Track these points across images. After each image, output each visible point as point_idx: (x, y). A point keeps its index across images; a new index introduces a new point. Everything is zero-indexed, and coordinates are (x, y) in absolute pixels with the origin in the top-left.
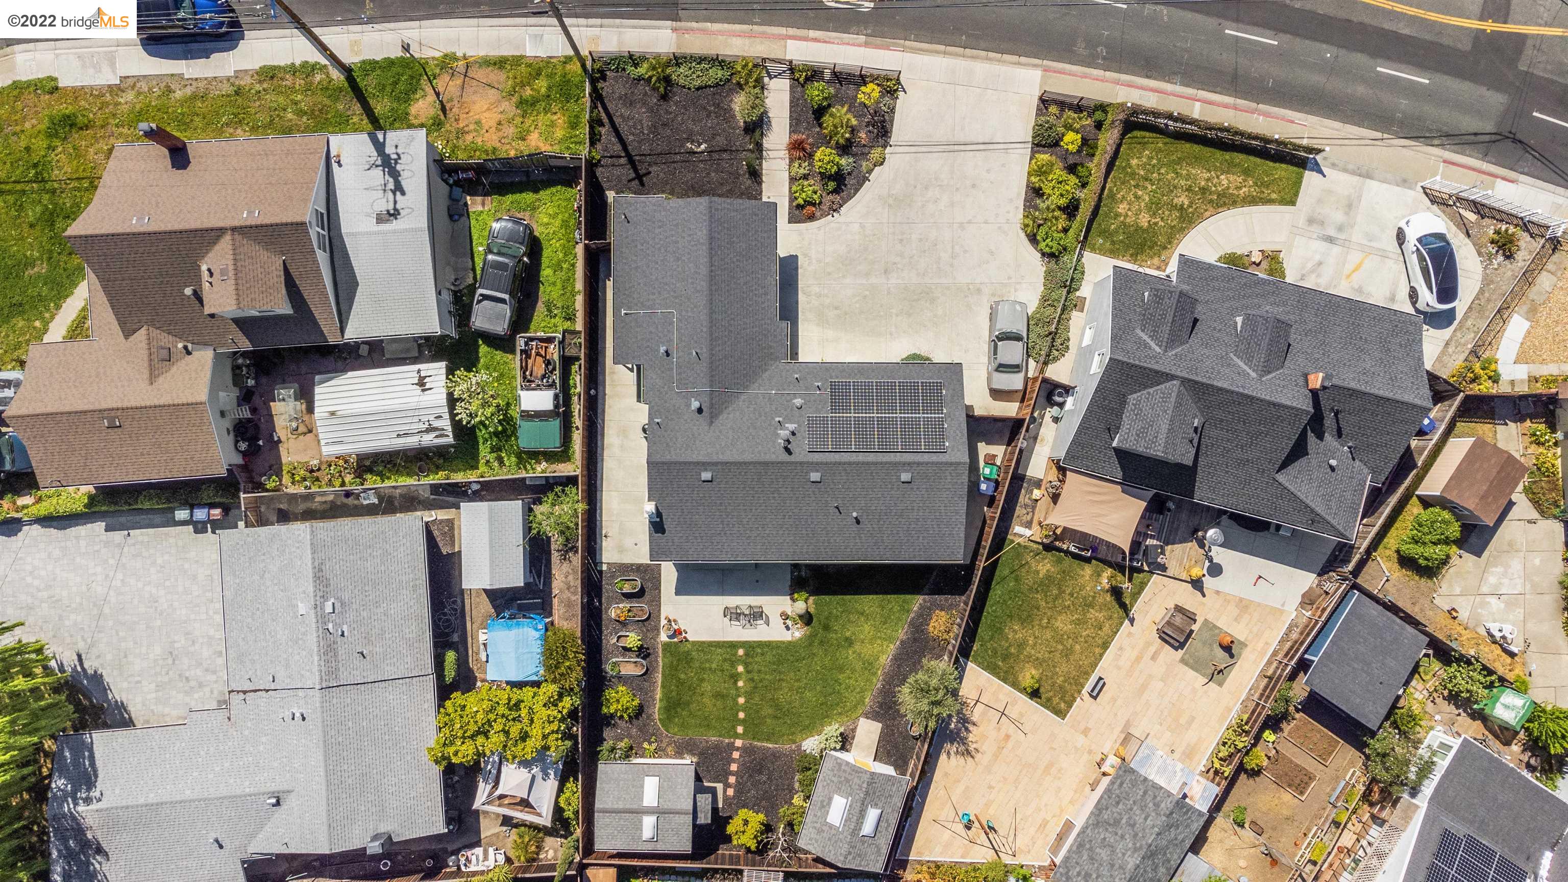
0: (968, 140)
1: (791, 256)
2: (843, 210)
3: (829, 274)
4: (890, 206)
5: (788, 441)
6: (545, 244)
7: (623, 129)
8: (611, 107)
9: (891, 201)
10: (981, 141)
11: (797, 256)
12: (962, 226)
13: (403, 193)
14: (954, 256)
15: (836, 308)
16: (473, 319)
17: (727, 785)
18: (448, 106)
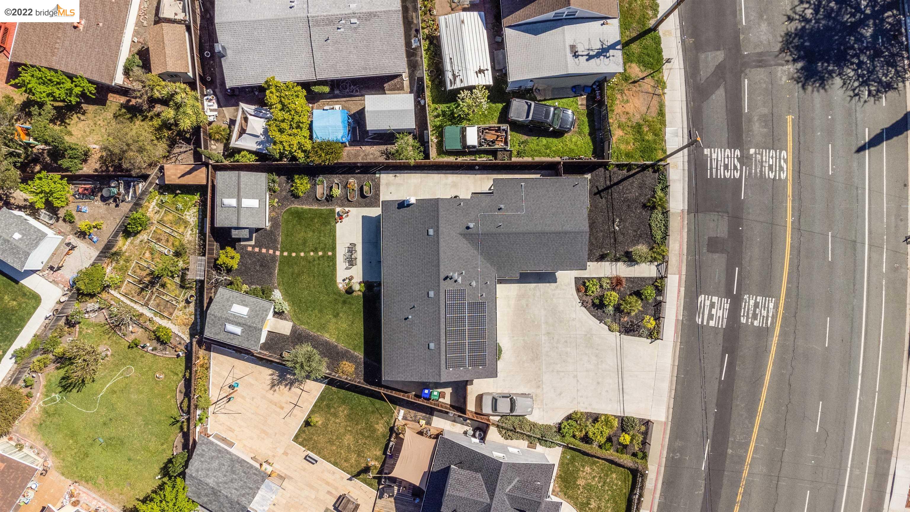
0: (625, 379)
1: (556, 279)
2: (583, 309)
3: (547, 301)
4: (586, 335)
5: (451, 279)
6: (560, 139)
7: (626, 183)
8: (638, 176)
9: (588, 336)
10: (624, 387)
11: (556, 282)
12: (575, 377)
13: (587, 60)
14: (558, 372)
15: (527, 305)
16: (517, 100)
17: (253, 247)
18: (636, 84)
